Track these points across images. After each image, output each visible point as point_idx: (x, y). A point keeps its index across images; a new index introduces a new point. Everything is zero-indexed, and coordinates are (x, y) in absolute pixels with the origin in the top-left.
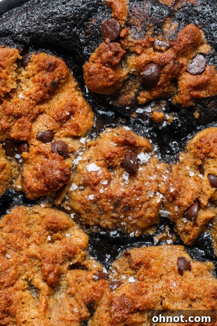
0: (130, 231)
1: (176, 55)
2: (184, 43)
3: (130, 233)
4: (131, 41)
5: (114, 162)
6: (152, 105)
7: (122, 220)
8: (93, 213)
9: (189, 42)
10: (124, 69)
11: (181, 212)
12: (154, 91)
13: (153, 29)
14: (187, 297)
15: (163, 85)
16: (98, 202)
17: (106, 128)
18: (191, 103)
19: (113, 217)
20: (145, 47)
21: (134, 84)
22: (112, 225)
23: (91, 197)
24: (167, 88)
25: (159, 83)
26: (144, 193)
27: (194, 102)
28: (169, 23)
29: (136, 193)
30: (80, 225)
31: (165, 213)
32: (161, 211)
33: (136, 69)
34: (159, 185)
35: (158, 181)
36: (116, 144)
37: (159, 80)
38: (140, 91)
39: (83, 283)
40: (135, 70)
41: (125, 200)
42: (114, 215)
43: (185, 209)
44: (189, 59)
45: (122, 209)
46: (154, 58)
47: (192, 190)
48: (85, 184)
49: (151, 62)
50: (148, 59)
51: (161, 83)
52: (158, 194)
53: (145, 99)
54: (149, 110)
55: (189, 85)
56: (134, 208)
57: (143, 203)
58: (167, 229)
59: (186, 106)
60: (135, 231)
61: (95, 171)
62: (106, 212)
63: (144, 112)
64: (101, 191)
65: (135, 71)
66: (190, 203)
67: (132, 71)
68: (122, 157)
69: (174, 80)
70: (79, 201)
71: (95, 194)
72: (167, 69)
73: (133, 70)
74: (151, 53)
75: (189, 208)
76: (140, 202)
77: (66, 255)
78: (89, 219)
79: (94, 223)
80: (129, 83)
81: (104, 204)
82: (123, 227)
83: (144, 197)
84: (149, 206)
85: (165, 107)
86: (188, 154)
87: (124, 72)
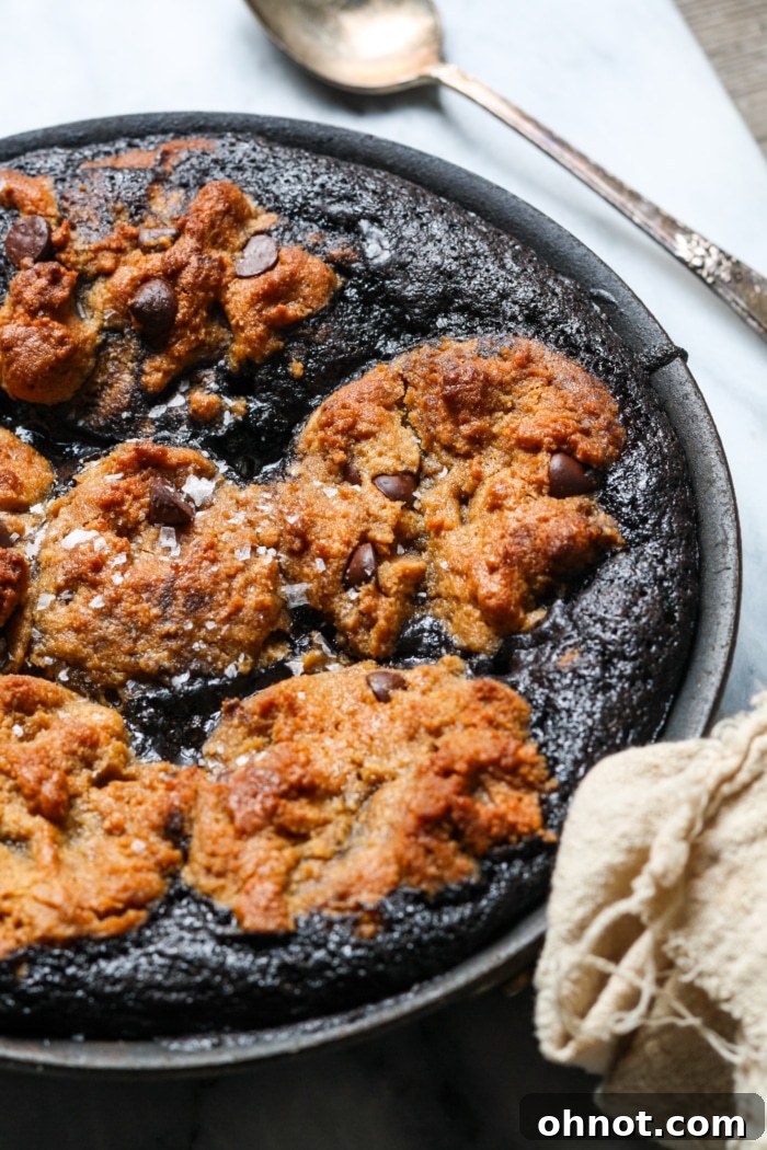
0: (223, 664)
1: (198, 240)
2: (208, 212)
3: (225, 667)
4: (84, 251)
5: (127, 512)
6: (183, 388)
7: (191, 637)
8: (113, 643)
9: (220, 207)
10: (87, 322)
11: (335, 573)
12: (176, 343)
13: (127, 214)
14: (416, 731)
15: (190, 321)
16: (118, 611)
17: (86, 464)
18: (274, 343)
19: (168, 636)
20: (120, 251)
21: (122, 351)
22: (169, 659)
23: (98, 602)
24: (203, 331)
25: (179, 316)
26: (226, 554)
27: (280, 340)
28: (162, 195)
29: (206, 559)
30: (90, 697)
31: (296, 592)
32: (283, 589)
33: (115, 308)
34: (259, 530)
35: (251, 524)
36: (120, 475)
37: (176, 311)
38: (141, 361)
39: (139, 797)
40: (114, 312)
41: (183, 581)
42: (169, 627)
43: (343, 562)
44: (233, 251)
45: (184, 606)
46: (149, 266)
47: (344, 517)
48: (73, 583)
49: (146, 279)
50: (135, 274)
51: (184, 315)
52: (262, 550)
53: (160, 375)
54: (178, 401)
55: (253, 295)
56: (211, 595)
57: (231, 577)
58: (317, 637)
59: (263, 356)
60: (236, 658)
61: (87, 542)
62: (145, 629)
63: (170, 410)
64: (118, 579)
65: (114, 316)
66: (348, 544)
67: (106, 317)
68: (143, 496)
69: (215, 308)
70: (70, 627)
71: (102, 593)
72: (187, 277)
73: (109, 315)
74: (138, 261)
75: (351, 557)
76: (223, 576)
77: (74, 753)
78: (107, 667)
79: (124, 671)
80: (109, 354)
81: (134, 608)
82: (200, 656)
83: (228, 564)
84: (249, 583)
85: (217, 382)
86: (308, 460)
87: (89, 327)
